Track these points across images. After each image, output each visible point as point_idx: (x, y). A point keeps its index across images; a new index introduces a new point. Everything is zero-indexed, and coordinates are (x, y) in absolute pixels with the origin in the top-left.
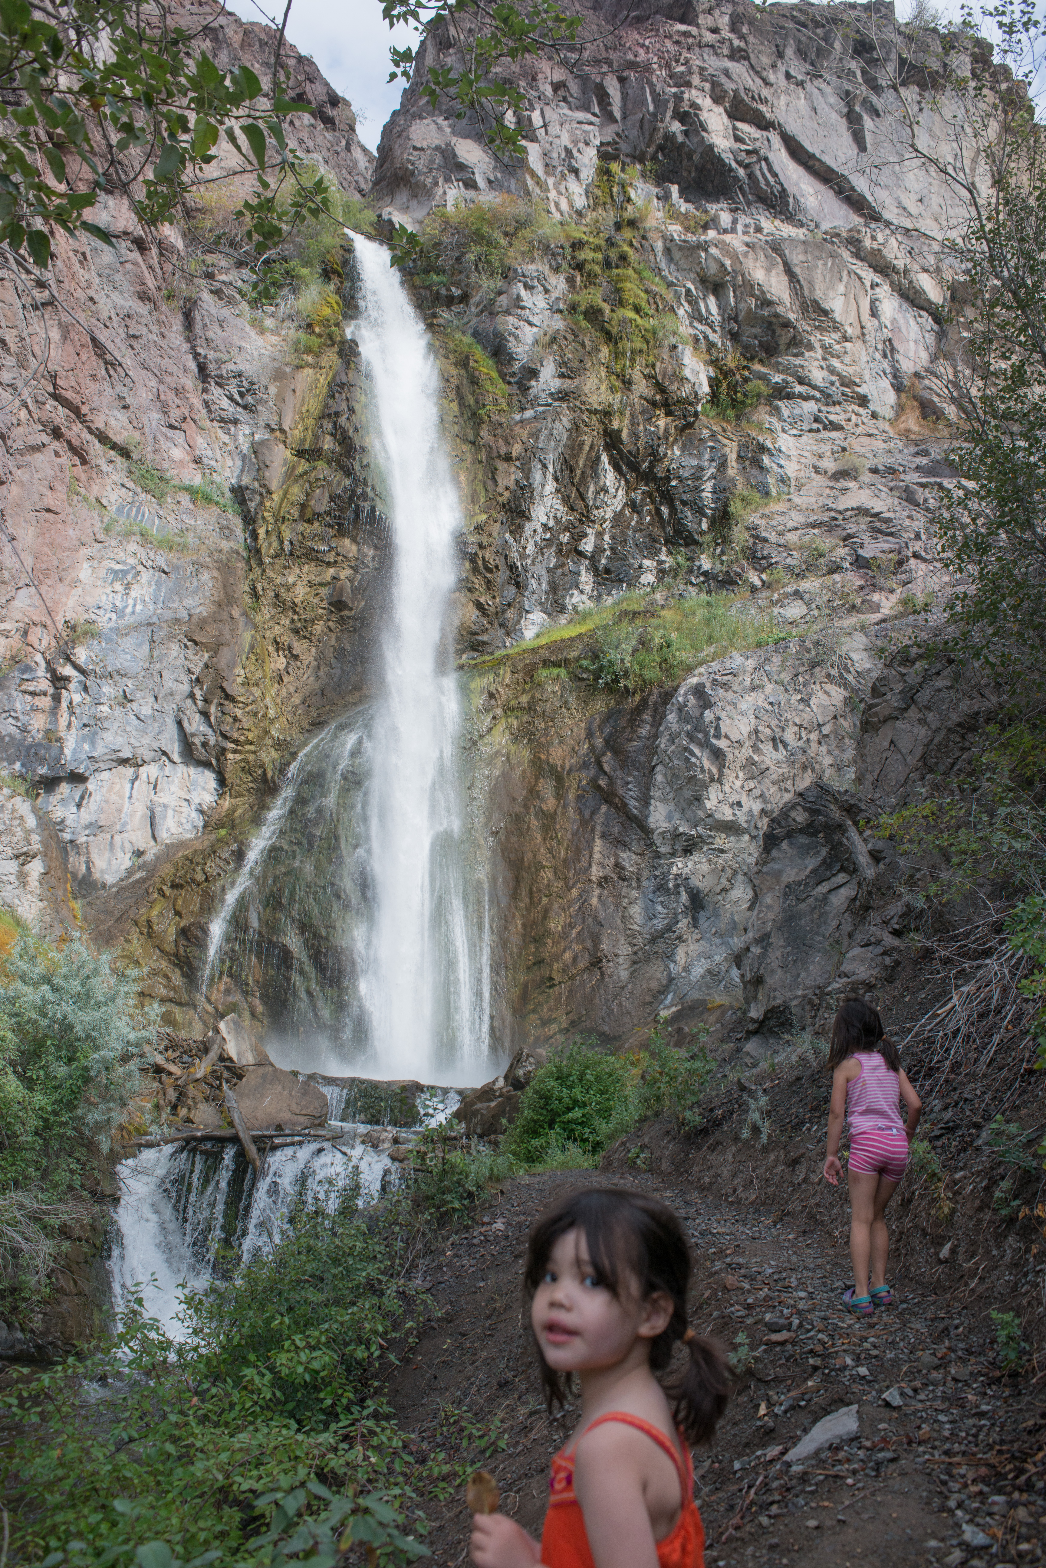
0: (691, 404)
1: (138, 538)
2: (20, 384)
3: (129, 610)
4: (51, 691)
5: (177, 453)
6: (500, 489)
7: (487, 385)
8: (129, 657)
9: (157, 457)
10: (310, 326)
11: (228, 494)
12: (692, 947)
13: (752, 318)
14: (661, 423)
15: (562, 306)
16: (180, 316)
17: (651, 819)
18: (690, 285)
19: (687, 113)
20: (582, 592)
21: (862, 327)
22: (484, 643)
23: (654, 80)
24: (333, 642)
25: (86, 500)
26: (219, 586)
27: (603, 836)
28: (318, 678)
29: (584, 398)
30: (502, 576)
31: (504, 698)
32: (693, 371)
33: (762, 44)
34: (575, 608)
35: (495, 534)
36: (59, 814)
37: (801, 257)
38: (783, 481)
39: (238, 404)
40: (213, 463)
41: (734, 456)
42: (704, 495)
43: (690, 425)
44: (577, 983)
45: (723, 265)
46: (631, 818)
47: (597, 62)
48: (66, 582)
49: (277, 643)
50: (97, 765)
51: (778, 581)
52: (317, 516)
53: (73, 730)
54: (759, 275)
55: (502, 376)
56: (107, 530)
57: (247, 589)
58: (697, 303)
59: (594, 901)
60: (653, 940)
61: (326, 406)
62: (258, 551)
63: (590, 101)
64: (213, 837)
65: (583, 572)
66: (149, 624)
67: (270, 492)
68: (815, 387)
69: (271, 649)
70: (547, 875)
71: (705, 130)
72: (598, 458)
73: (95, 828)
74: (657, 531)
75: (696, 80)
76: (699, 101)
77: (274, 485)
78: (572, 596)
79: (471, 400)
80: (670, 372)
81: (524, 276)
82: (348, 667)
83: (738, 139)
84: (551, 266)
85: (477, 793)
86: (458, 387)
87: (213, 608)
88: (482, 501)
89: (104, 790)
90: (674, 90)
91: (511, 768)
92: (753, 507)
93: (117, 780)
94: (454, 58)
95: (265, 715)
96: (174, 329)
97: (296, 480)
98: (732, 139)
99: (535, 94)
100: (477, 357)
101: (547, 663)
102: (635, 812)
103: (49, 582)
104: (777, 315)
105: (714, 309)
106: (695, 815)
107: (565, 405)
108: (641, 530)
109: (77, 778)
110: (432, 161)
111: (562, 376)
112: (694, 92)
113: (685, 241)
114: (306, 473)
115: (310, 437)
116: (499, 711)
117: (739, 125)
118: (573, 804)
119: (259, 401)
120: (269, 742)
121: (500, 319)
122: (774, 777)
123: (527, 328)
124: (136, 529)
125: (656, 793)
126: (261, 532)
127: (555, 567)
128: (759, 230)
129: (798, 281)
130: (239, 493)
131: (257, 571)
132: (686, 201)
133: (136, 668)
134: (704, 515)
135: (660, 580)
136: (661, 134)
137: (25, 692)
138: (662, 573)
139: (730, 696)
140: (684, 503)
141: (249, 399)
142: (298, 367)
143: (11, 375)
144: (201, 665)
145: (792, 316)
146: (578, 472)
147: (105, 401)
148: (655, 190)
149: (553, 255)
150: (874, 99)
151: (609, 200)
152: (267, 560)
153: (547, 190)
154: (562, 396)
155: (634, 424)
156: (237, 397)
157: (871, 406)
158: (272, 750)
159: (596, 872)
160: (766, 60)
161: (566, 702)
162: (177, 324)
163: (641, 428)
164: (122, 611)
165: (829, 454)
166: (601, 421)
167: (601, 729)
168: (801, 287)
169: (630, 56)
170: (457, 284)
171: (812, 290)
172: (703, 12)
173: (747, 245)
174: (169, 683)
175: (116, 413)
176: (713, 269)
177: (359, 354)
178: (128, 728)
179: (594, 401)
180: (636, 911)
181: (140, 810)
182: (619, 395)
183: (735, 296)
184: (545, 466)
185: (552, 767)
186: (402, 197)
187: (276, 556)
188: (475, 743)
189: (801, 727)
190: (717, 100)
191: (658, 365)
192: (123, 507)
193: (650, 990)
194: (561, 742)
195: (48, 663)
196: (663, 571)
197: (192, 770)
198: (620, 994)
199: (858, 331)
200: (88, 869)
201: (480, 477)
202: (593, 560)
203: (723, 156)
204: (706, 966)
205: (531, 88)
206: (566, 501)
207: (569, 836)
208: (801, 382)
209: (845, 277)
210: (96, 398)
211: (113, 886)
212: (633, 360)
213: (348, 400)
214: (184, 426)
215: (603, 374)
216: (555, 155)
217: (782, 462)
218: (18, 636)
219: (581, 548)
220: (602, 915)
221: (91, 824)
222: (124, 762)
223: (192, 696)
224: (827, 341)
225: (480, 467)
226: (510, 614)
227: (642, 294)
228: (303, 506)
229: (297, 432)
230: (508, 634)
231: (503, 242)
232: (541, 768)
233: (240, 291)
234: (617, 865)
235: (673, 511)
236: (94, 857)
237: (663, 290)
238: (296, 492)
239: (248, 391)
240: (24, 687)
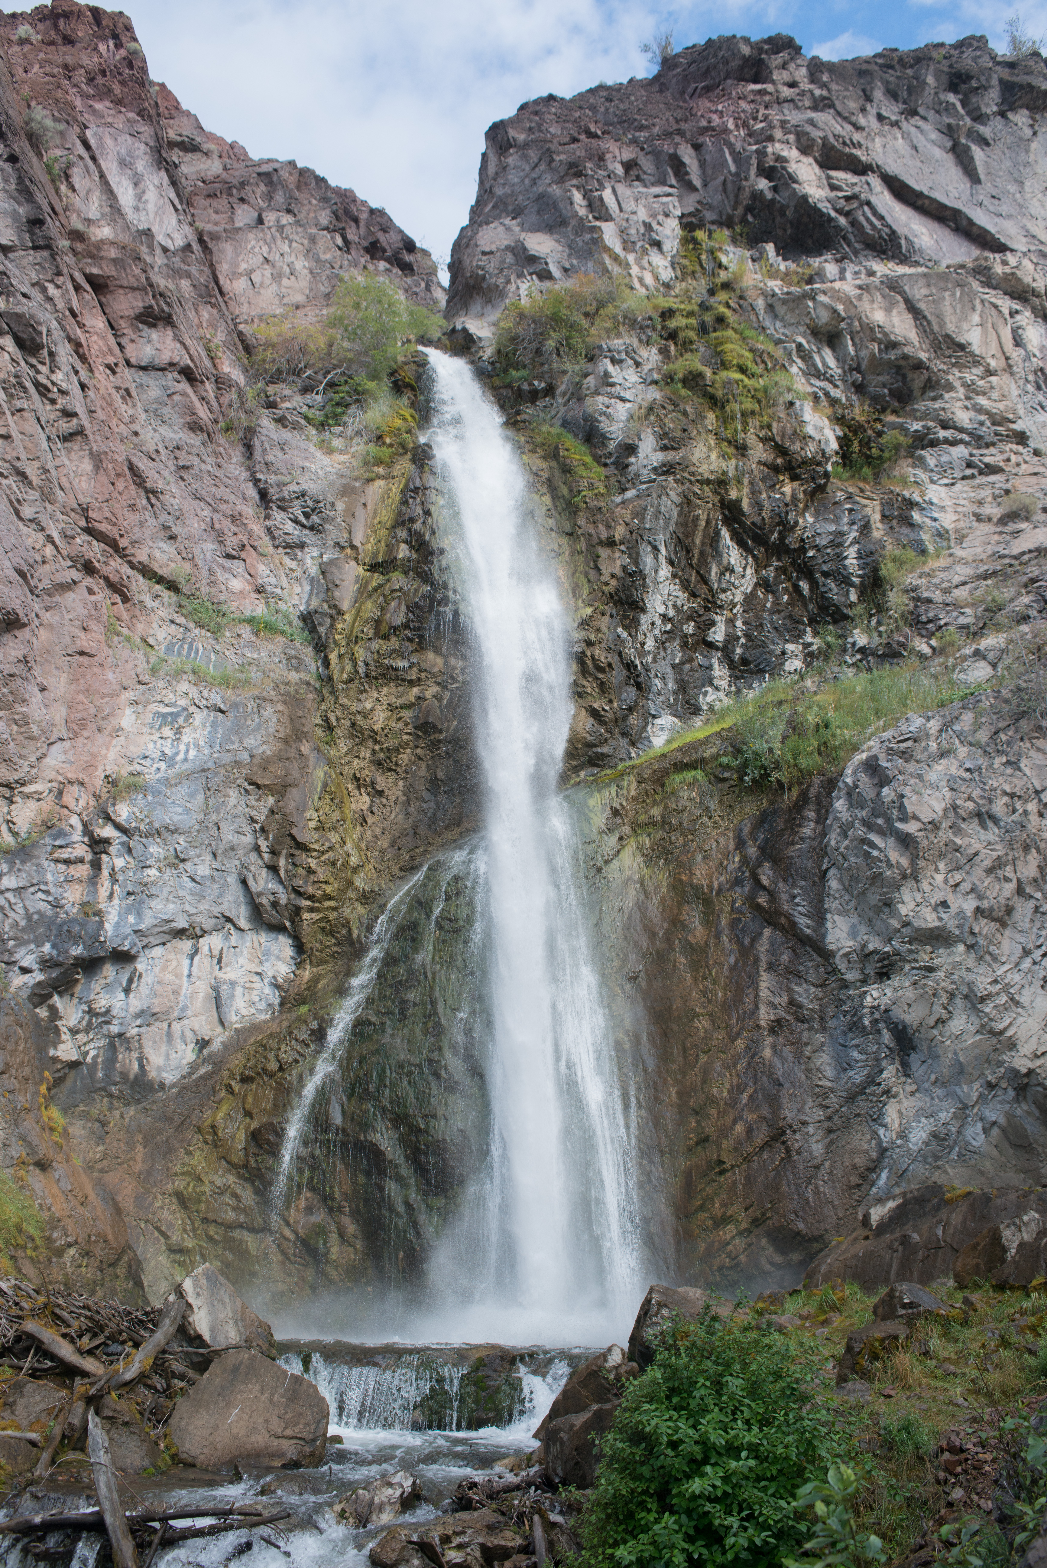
0: (819, 464)
1: (191, 677)
2: (45, 521)
3: (181, 756)
4: (89, 857)
5: (237, 584)
6: (605, 578)
7: (581, 471)
8: (180, 810)
9: (213, 590)
10: (380, 438)
11: (297, 623)
12: (905, 1104)
13: (876, 365)
14: (787, 489)
15: (656, 376)
16: (241, 448)
17: (830, 938)
18: (800, 339)
19: (773, 169)
20: (717, 689)
21: (1007, 359)
22: (604, 756)
23: (733, 140)
24: (423, 772)
25: (128, 640)
26: (285, 720)
27: (770, 967)
28: (407, 815)
29: (692, 469)
30: (618, 675)
31: (631, 813)
32: (816, 427)
33: (847, 89)
34: (711, 707)
35: (604, 629)
36: (103, 1002)
37: (924, 291)
38: (940, 535)
39: (303, 526)
40: (278, 591)
41: (877, 516)
42: (848, 562)
43: (821, 489)
44: (755, 1165)
45: (835, 311)
46: (804, 940)
47: (668, 135)
48: (106, 732)
49: (358, 780)
50: (146, 941)
51: (952, 644)
52: (394, 630)
53: (116, 901)
54: (878, 316)
55: (597, 459)
56: (154, 671)
57: (318, 721)
58: (811, 358)
59: (767, 1053)
60: (851, 1098)
61: (400, 513)
62: (330, 678)
63: (665, 174)
64: (294, 1015)
65: (716, 666)
66: (203, 770)
67: (341, 613)
68: (961, 430)
69: (350, 786)
70: (702, 1024)
71: (796, 181)
72: (717, 533)
73: (148, 1016)
74: (797, 611)
75: (778, 134)
76: (785, 153)
77: (345, 605)
78: (705, 694)
79: (565, 490)
80: (789, 431)
81: (610, 351)
82: (443, 798)
83: (833, 188)
84: (640, 341)
85: (606, 929)
86: (549, 480)
87: (279, 745)
88: (585, 593)
89: (157, 970)
90: (754, 147)
91: (647, 896)
92: (908, 566)
93: (172, 956)
94: (515, 157)
95: (346, 864)
96: (234, 460)
97: (370, 596)
98: (827, 189)
99: (605, 173)
100: (567, 446)
101: (679, 767)
102: (808, 931)
103: (85, 733)
104: (905, 357)
105: (832, 362)
106: (888, 926)
107: (671, 478)
108: (779, 612)
109: (123, 958)
110: (503, 262)
111: (664, 448)
112: (777, 145)
113: (788, 293)
114: (380, 586)
115: (383, 547)
116: (627, 830)
117: (833, 173)
118: (727, 931)
119: (325, 520)
120: (353, 895)
121: (589, 401)
122: (988, 863)
123: (620, 405)
124: (188, 667)
125: (831, 904)
126: (333, 657)
127: (682, 663)
128: (871, 273)
129: (925, 317)
130: (308, 619)
131: (331, 699)
132: (785, 259)
133: (189, 821)
134: (852, 585)
135: (808, 665)
136: (747, 193)
137: (57, 861)
138: (810, 657)
139: (911, 767)
140: (826, 575)
141: (315, 519)
142: (369, 481)
143: (34, 510)
144: (265, 811)
145: (923, 356)
146: (696, 552)
147: (148, 533)
148: (748, 254)
149: (641, 328)
150: (981, 129)
151: (698, 268)
152: (340, 687)
153: (628, 265)
154: (667, 469)
155: (755, 493)
156: (302, 519)
157: (1032, 444)
158: (357, 905)
159: (765, 1015)
160: (853, 105)
161: (707, 809)
162: (237, 455)
163: (764, 496)
164: (172, 758)
165: (990, 499)
166: (716, 493)
167: (753, 835)
168: (929, 323)
169: (704, 123)
170: (540, 377)
171: (942, 324)
172: (778, 67)
173: (860, 287)
174: (228, 835)
175: (161, 544)
176: (824, 317)
177: (433, 457)
178: (181, 893)
179: (704, 470)
180: (824, 1061)
181: (203, 989)
182: (733, 461)
183: (854, 344)
184: (656, 549)
185: (697, 889)
186: (476, 306)
187: (351, 681)
188: (600, 870)
189: (1012, 795)
190: (805, 150)
191: (775, 425)
192: (174, 645)
193: (855, 1167)
194: (705, 858)
195: (85, 825)
196: (811, 655)
197: (263, 937)
198: (813, 1177)
199: (1002, 363)
200: (142, 1066)
201: (581, 568)
202: (726, 649)
203: (820, 205)
204: (930, 1128)
205: (599, 167)
206: (685, 586)
207: (726, 972)
208: (945, 427)
209: (979, 307)
210: (136, 530)
211: (173, 1086)
212: (745, 424)
213: (422, 503)
214: (243, 555)
215: (712, 442)
216: (633, 231)
217: (936, 515)
218: (51, 798)
219: (710, 638)
220: (779, 1072)
221: (142, 1012)
222: (180, 933)
223: (257, 848)
224: (969, 377)
225: (581, 558)
226: (633, 720)
227: (747, 354)
228: (378, 622)
229: (369, 546)
230: (633, 744)
231: (585, 323)
232: (684, 893)
233: (306, 418)
234: (792, 1002)
235: (814, 585)
236: (149, 1051)
237: (771, 348)
238: (370, 608)
239: (313, 510)
240: (56, 855)
